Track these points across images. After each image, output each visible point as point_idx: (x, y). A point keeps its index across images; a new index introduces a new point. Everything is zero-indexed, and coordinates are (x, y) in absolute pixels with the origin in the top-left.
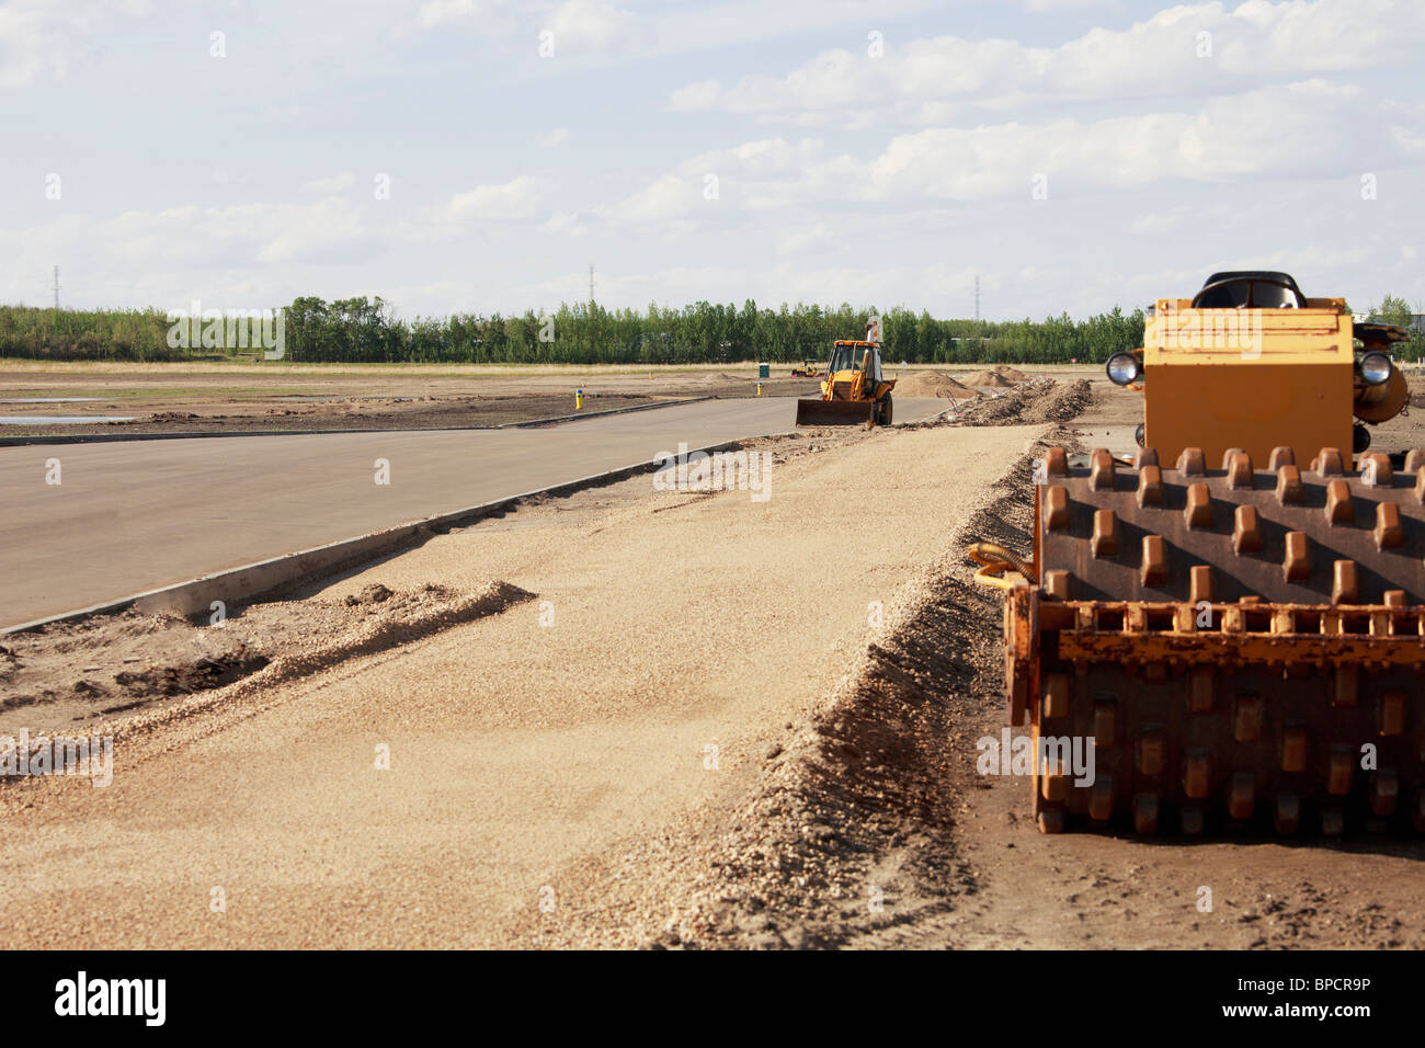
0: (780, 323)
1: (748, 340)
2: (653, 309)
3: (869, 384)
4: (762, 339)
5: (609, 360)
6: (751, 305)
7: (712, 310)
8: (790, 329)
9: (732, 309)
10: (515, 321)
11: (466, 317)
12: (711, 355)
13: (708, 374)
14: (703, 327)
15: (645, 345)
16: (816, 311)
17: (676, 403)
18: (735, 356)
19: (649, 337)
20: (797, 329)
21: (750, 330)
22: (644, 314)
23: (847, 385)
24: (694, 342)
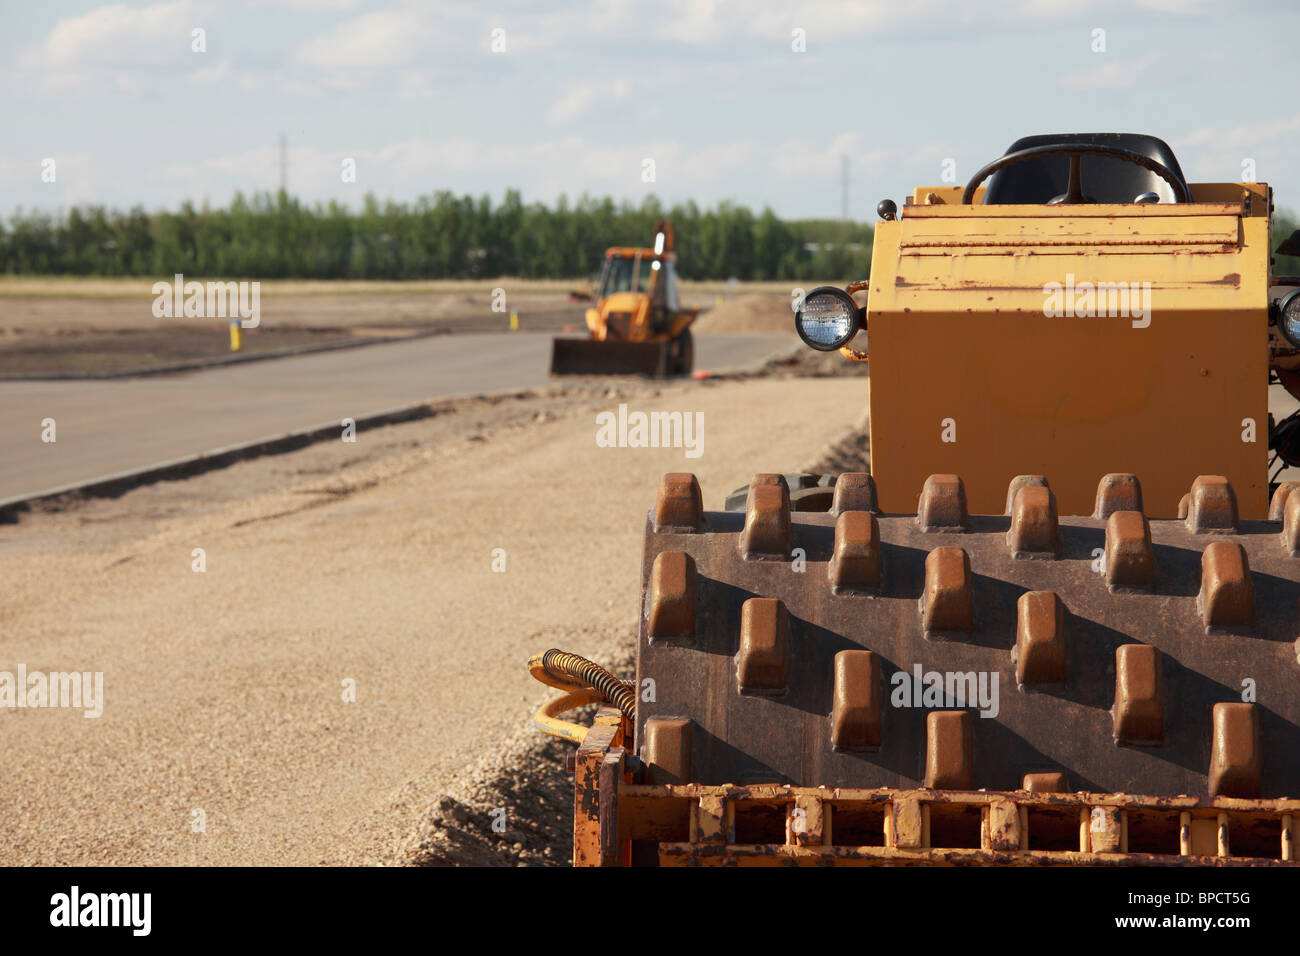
0: (556, 222)
1: (508, 247)
2: (370, 201)
3: (660, 315)
4: (529, 245)
5: (305, 274)
6: (513, 197)
7: (456, 204)
8: (571, 231)
9: (485, 203)
10: (166, 218)
11: (92, 210)
12: (456, 268)
13: (446, 297)
14: (443, 228)
15: (358, 253)
16: (608, 206)
17: (386, 341)
18: (491, 269)
19: (365, 242)
20: (581, 231)
21: (512, 231)
22: (356, 207)
23: (628, 316)
24: (431, 249)
